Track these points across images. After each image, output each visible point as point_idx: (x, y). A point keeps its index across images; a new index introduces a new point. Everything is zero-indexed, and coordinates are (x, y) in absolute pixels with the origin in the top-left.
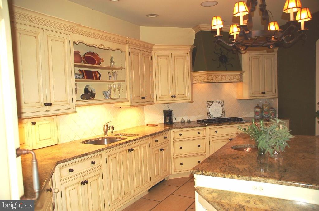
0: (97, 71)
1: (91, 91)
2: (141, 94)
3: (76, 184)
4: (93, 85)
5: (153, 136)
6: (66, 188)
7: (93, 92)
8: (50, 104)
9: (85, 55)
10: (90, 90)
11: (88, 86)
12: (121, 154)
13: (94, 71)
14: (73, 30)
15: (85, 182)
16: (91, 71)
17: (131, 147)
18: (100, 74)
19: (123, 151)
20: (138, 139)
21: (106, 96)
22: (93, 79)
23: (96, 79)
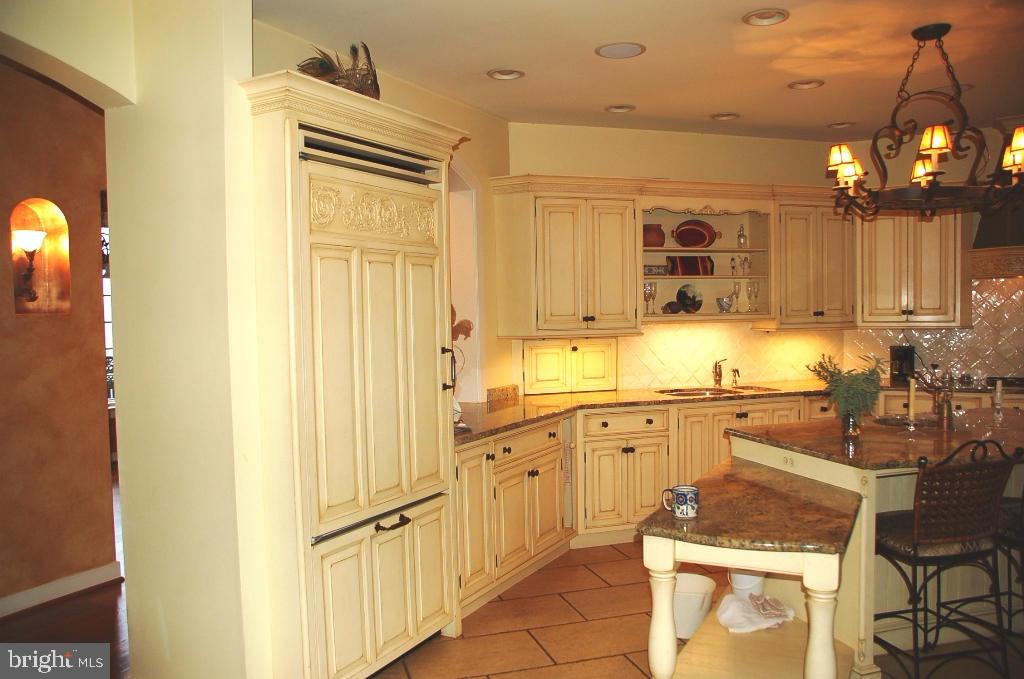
0: (709, 257)
1: (694, 297)
2: (812, 303)
3: (613, 448)
4: (700, 286)
5: (814, 398)
6: (593, 451)
7: (697, 299)
8: (592, 319)
9: (678, 228)
10: (690, 295)
11: (687, 286)
12: (717, 418)
13: (702, 258)
14: (641, 191)
15: (628, 450)
16: (696, 258)
17: (744, 410)
18: (712, 262)
19: (721, 414)
20: (762, 396)
21: (722, 308)
22: (699, 274)
23: (706, 273)
